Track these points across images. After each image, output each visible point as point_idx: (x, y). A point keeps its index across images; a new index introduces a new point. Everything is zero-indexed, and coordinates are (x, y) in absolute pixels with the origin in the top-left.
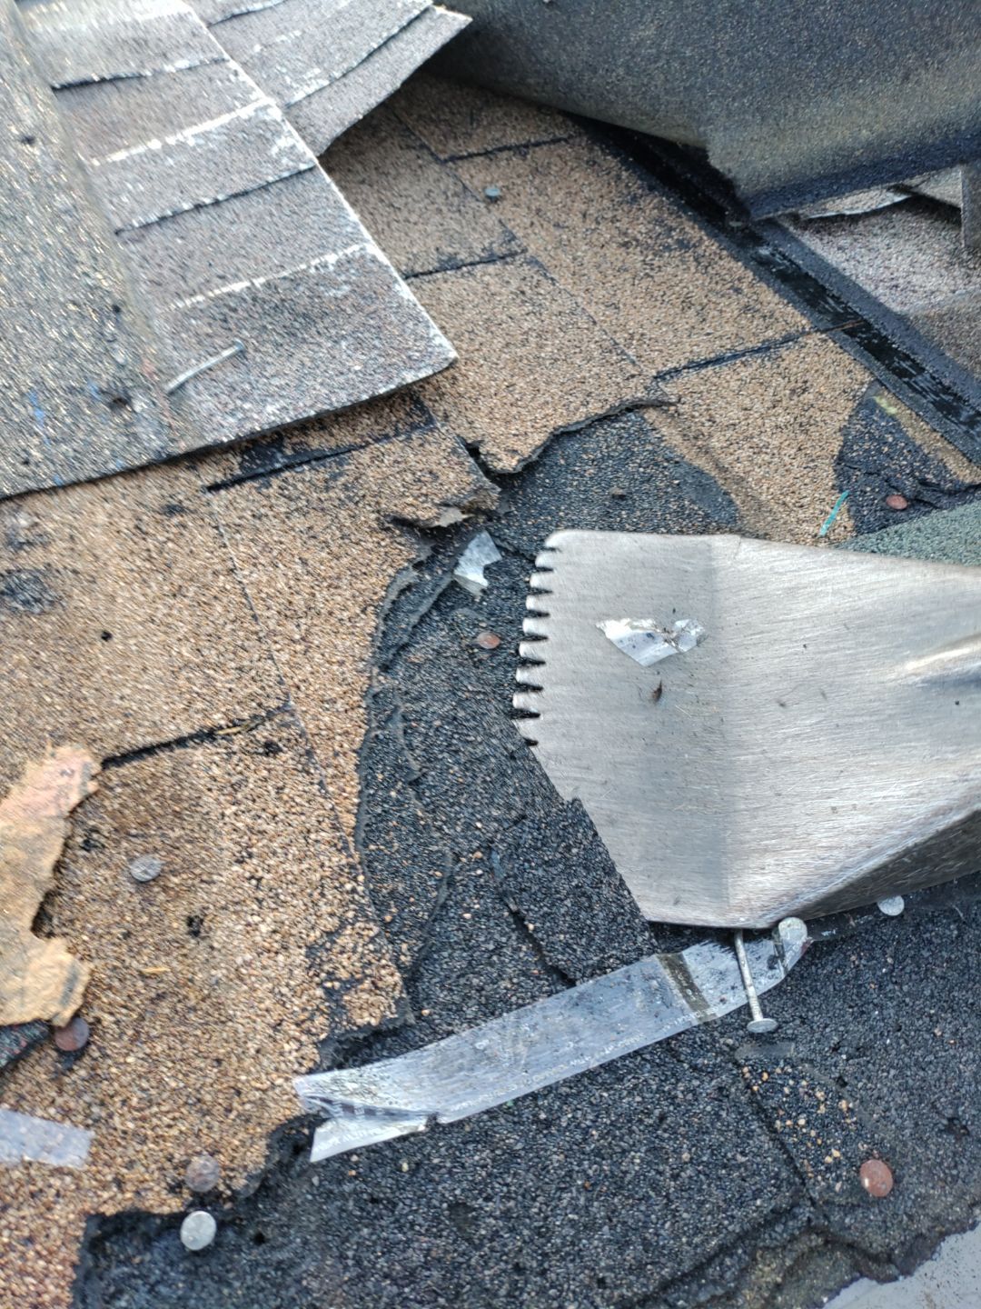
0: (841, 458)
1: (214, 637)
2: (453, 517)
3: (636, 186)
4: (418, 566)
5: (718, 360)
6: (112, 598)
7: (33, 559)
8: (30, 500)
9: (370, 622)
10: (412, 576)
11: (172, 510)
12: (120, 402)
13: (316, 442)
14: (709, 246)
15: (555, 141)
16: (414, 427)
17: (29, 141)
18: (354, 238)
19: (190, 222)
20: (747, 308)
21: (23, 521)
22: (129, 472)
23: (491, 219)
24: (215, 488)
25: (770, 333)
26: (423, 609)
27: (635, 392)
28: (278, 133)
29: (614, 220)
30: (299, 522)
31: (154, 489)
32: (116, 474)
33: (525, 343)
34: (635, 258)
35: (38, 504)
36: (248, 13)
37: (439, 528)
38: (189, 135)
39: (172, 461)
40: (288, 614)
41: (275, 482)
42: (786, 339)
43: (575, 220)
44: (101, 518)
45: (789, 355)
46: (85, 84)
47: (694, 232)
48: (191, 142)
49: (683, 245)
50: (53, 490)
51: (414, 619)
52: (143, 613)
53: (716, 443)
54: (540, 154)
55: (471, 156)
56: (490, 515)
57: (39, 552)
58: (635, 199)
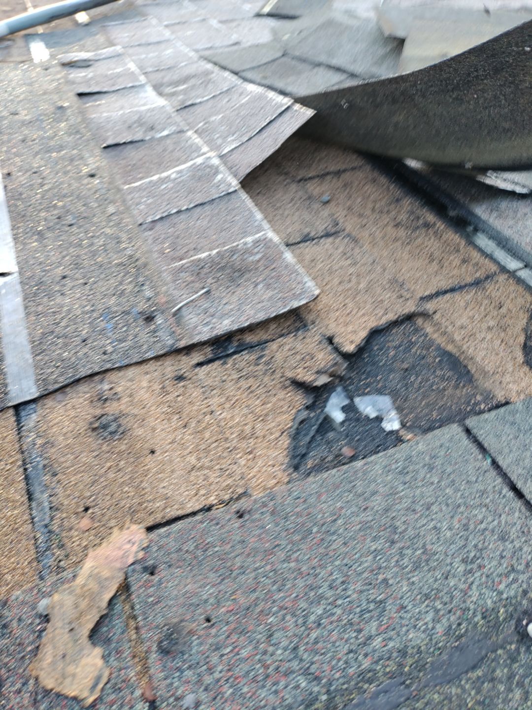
0: (525, 345)
1: (207, 451)
2: (323, 380)
3: (398, 193)
4: (307, 408)
5: (452, 290)
6: (153, 429)
7: (112, 408)
8: (108, 375)
9: (286, 442)
10: (304, 414)
11: (180, 378)
12: (149, 319)
13: (249, 338)
14: (440, 225)
15: (353, 169)
16: (298, 330)
17: (92, 176)
18: (259, 229)
19: (175, 219)
20: (464, 261)
21: (106, 387)
22: (157, 358)
23: (325, 213)
24: (200, 364)
25: (478, 275)
26: (312, 433)
27: (410, 307)
28: (217, 172)
29: (388, 212)
30: (244, 384)
31: (170, 367)
32: (151, 359)
33: (350, 281)
34: (402, 233)
35: (112, 376)
36: (192, 105)
37: (316, 387)
38: (172, 173)
39: (178, 351)
40: (242, 437)
41: (230, 361)
42: (487, 278)
43: (368, 212)
44: (145, 384)
45: (490, 287)
46: (117, 145)
47: (431, 217)
48: (173, 176)
49: (427, 225)
50: (120, 368)
51: (308, 439)
52: (170, 437)
53: (457, 337)
54: (347, 176)
55: (310, 178)
56: (342, 379)
57: (115, 404)
58: (398, 200)
